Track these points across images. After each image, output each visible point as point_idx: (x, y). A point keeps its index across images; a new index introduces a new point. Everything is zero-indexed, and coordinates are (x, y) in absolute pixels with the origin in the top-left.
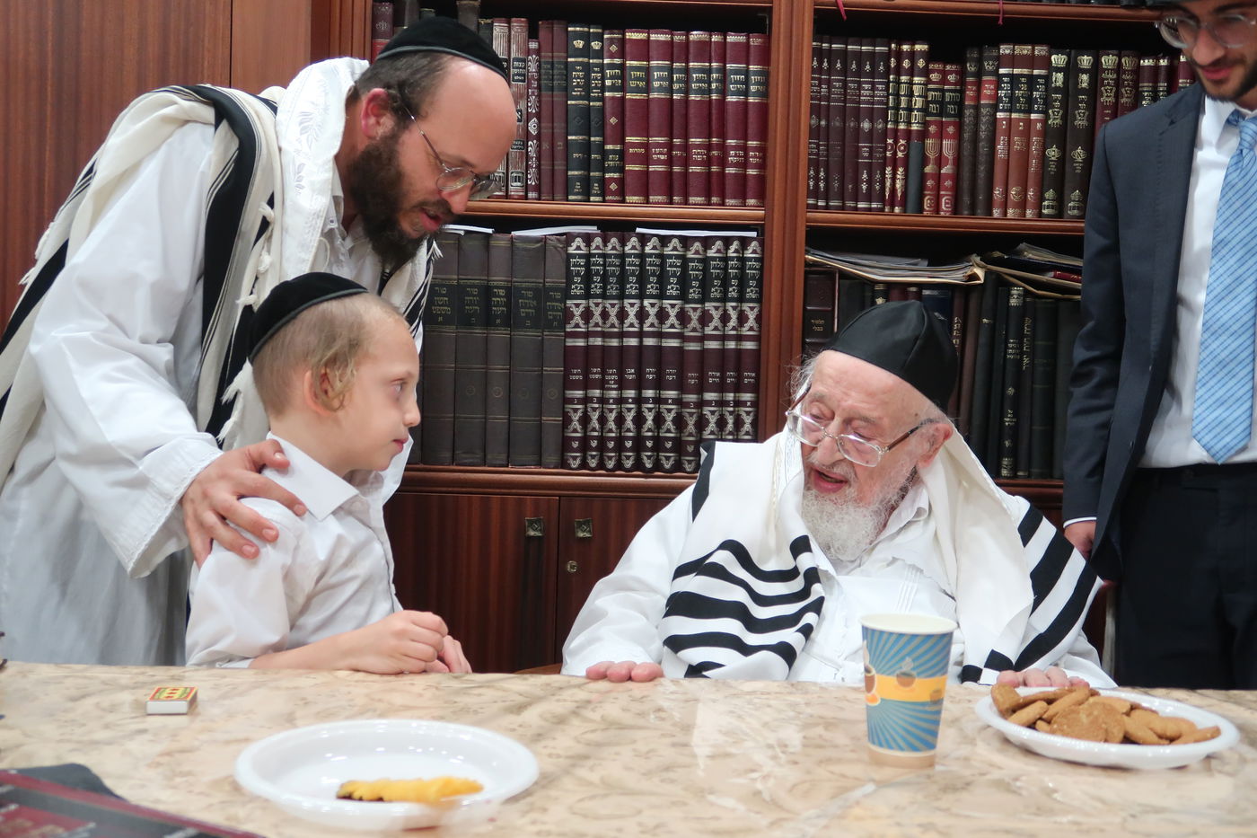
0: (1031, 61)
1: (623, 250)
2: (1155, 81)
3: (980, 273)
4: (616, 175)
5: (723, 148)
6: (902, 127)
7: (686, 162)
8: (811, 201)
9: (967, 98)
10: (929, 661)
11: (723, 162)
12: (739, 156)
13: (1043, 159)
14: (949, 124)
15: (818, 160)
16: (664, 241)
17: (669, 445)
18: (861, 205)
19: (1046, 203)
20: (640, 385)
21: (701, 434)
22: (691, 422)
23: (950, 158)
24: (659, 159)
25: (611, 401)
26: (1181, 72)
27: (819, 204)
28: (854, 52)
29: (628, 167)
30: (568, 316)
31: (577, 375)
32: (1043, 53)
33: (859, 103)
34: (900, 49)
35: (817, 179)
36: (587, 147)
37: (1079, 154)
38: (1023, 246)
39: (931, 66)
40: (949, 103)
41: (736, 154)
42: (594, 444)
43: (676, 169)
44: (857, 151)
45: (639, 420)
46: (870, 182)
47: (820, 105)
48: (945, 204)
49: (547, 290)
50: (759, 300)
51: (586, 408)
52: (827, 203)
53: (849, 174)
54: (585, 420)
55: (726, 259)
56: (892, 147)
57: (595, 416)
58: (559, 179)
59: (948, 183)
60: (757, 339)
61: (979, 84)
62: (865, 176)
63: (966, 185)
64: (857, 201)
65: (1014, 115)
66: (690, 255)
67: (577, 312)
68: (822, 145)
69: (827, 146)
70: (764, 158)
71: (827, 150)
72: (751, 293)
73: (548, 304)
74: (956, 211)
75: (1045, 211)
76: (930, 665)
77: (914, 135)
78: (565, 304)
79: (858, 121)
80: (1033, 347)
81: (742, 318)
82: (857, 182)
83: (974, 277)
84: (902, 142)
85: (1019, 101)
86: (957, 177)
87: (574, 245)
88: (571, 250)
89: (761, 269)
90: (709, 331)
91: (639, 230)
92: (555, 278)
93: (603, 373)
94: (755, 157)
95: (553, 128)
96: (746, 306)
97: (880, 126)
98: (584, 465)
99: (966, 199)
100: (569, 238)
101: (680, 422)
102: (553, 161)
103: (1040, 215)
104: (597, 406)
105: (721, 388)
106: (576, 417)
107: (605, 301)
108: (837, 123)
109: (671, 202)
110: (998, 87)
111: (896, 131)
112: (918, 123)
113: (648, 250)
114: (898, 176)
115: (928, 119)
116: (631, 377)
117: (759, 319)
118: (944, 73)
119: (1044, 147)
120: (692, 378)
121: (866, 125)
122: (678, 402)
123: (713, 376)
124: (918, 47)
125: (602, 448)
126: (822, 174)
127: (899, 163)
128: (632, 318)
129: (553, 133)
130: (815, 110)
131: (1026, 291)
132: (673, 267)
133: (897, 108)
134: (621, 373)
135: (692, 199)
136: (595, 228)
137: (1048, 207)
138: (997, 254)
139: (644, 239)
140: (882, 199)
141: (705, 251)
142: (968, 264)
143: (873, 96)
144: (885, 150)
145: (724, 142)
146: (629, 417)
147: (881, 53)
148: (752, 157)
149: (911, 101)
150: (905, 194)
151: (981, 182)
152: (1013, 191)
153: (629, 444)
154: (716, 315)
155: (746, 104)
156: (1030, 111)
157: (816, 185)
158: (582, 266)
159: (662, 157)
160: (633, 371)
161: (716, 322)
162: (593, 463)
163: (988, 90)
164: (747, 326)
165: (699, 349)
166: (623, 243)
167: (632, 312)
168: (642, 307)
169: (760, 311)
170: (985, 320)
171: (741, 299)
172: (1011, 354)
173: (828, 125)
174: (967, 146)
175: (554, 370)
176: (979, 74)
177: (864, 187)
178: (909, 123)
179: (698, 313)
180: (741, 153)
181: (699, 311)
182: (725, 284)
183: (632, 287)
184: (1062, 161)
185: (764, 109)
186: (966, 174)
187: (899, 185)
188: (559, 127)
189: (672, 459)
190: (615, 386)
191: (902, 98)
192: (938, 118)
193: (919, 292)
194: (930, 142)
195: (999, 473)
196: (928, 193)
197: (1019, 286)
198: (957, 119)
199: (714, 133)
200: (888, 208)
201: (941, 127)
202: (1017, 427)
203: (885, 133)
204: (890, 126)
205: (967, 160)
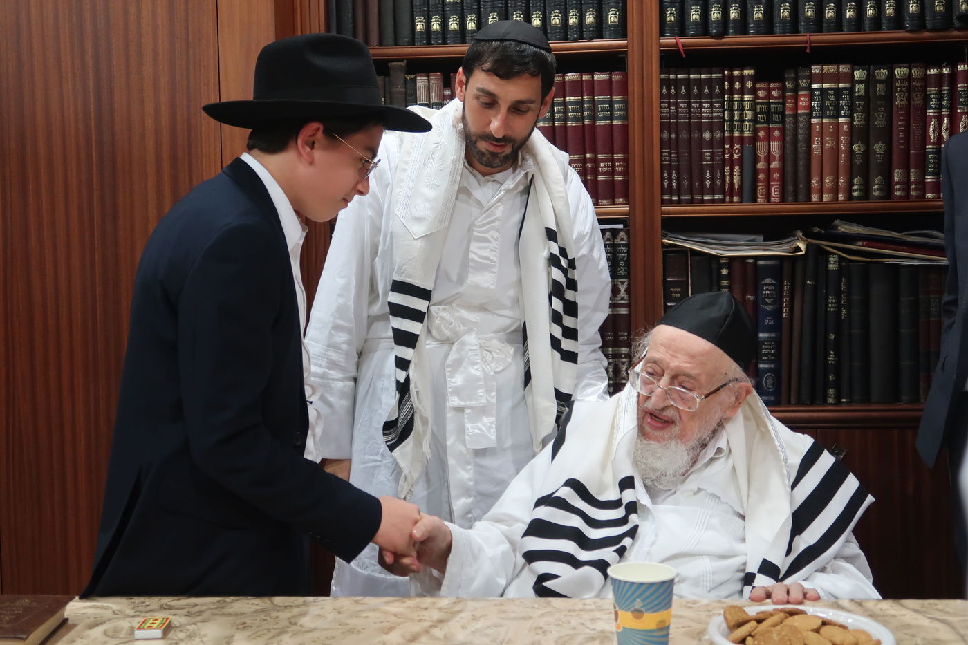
0: (837, 77)
2: (940, 86)
3: (802, 246)
5: (595, 161)
6: (736, 134)
8: (666, 197)
9: (787, 110)
10: (653, 601)
11: (596, 172)
12: (608, 167)
13: (851, 152)
15: (670, 165)
18: (707, 197)
19: (855, 187)
23: (777, 156)
26: (960, 78)
27: (673, 198)
28: (695, 80)
32: (846, 70)
33: (701, 118)
34: (732, 74)
35: (670, 180)
37: (879, 148)
38: (837, 222)
39: (758, 85)
40: (774, 113)
41: (605, 165)
44: (701, 156)
46: (713, 179)
47: (669, 122)
48: (775, 195)
50: (628, 276)
52: (679, 197)
53: (696, 173)
56: (729, 151)
59: (776, 175)
60: (628, 306)
61: (796, 98)
62: (708, 175)
63: (789, 176)
64: (703, 194)
65: (825, 121)
68: (673, 153)
69: (677, 153)
70: (627, 167)
71: (677, 157)
72: (621, 271)
74: (783, 199)
75: (855, 194)
76: (656, 603)
77: (746, 141)
79: (701, 132)
80: (849, 301)
82: (702, 179)
83: (798, 249)
84: (737, 146)
85: (828, 109)
86: (782, 171)
89: (628, 252)
94: (620, 166)
96: (618, 281)
97: (719, 135)
99: (790, 188)
103: (850, 198)
108: (684, 135)
110: (811, 99)
111: (732, 138)
112: (749, 131)
114: (735, 173)
115: (758, 126)
117: (628, 291)
118: (769, 90)
119: (851, 144)
121: (707, 135)
124: (746, 72)
126: (674, 175)
127: (735, 163)
130: (663, 127)
131: (840, 257)
133: (731, 120)
137: (857, 190)
138: (816, 230)
140: (723, 192)
142: (793, 238)
143: (712, 113)
144: (724, 153)
145: (596, 156)
147: (717, 79)
148: (617, 167)
149: (743, 114)
150: (741, 186)
151: (801, 174)
152: (827, 180)
155: (611, 126)
156: (838, 116)
157: (670, 185)
163: (803, 102)
164: (619, 296)
169: (629, 285)
170: (808, 282)
172: (832, 307)
173: (677, 138)
174: (789, 147)
176: (796, 90)
177: (708, 183)
178: (742, 131)
180: (610, 164)
184: (867, 153)
185: (625, 129)
186: (789, 168)
187: (736, 180)
191: (736, 112)
192: (765, 125)
193: (755, 263)
194: (760, 144)
195: (825, 402)
196: (760, 184)
197: (835, 254)
198: (781, 125)
199: (588, 150)
200: (728, 199)
201: (769, 132)
202: (838, 365)
203: (723, 140)
204: (727, 134)
205: (790, 158)
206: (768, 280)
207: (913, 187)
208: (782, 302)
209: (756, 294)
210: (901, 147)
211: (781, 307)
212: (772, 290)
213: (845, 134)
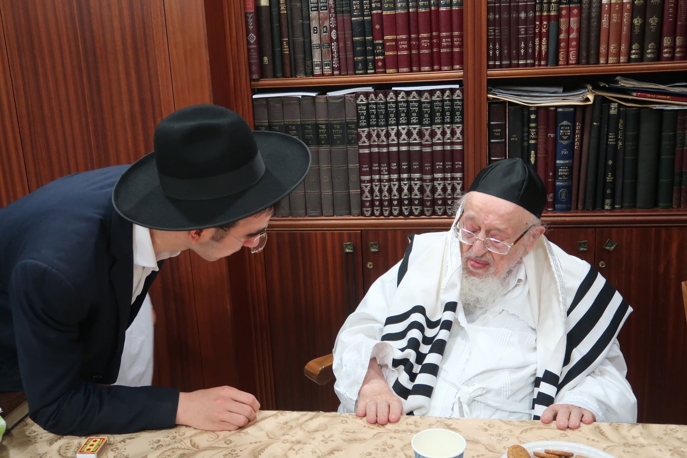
1: (386, 100)
3: (591, 97)
4: (381, 57)
5: (439, 38)
6: (545, 14)
7: (419, 47)
8: (491, 63)
11: (439, 46)
12: (448, 42)
13: (632, 25)
14: (574, 8)
15: (495, 39)
16: (408, 93)
17: (416, 202)
18: (521, 62)
19: (633, 51)
20: (399, 171)
21: (434, 196)
22: (428, 190)
23: (575, 28)
24: (403, 47)
25: (385, 181)
27: (496, 63)
29: (387, 53)
30: (359, 137)
31: (365, 169)
33: (518, 2)
35: (494, 49)
36: (364, 43)
37: (653, 21)
38: (618, 78)
41: (446, 41)
42: (377, 203)
43: (414, 52)
44: (518, 30)
45: (400, 190)
46: (526, 48)
47: (495, 6)
48: (572, 58)
49: (348, 123)
50: (462, 122)
51: (372, 185)
52: (501, 63)
53: (514, 44)
54: (372, 191)
55: (443, 101)
56: (539, 26)
57: (376, 189)
58: (350, 62)
59: (574, 43)
60: (462, 143)
62: (523, 45)
63: (584, 45)
64: (518, 60)
65: (613, 1)
66: (423, 100)
67: (364, 135)
68: (497, 29)
69: (500, 29)
70: (462, 41)
71: (500, 32)
72: (458, 119)
73: (348, 131)
74: (578, 62)
75: (633, 57)
77: (552, 18)
78: (357, 130)
79: (518, 13)
80: (625, 136)
81: (453, 133)
82: (518, 49)
83: (587, 100)
84: (545, 23)
86: (579, 40)
87: (359, 99)
88: (358, 102)
89: (463, 105)
90: (435, 140)
91: (393, 89)
92: (351, 117)
93: (380, 166)
94: (457, 41)
95: (345, 34)
96: (455, 126)
97: (531, 15)
98: (373, 214)
99: (584, 54)
100: (357, 95)
101: (422, 190)
102: (346, 52)
103: (629, 60)
104: (377, 183)
105: (444, 171)
106: (367, 190)
107: (378, 128)
108: (505, 16)
109: (411, 71)
111: (541, 16)
112: (554, 10)
113: (399, 99)
114: (543, 43)
115: (561, 6)
116: (394, 168)
117: (462, 133)
119: (632, 18)
120: (427, 166)
121: (523, 15)
122: (420, 179)
123: (439, 165)
125: (381, 205)
126: (497, 46)
127: (543, 35)
128: (393, 136)
129: (345, 37)
130: (489, 10)
131: (620, 105)
132: (415, 107)
133: (541, 3)
134: (389, 166)
135: (423, 69)
136: (371, 88)
137: (634, 54)
138: (602, 85)
139: (397, 93)
140: (534, 58)
141: (431, 97)
142: (585, 90)
144: (535, 28)
145: (439, 34)
146: (395, 189)
148: (455, 41)
150: (547, 53)
151: (593, 43)
152: (612, 47)
153: (395, 203)
154: (439, 132)
155: (451, 11)
157: (494, 53)
158: (365, 110)
159: (404, 46)
160: (395, 164)
161: (439, 136)
162: (377, 213)
164: (456, 137)
165: (430, 150)
166: (386, 96)
167: (393, 133)
168: (398, 130)
169: (463, 129)
170: (595, 123)
171: (452, 122)
172: (611, 141)
173: (500, 17)
174: (585, 22)
175: (353, 166)
177: (522, 51)
178: (549, 11)
179: (429, 132)
180: (449, 40)
181: (429, 130)
182: (443, 115)
183: (392, 120)
184: (644, 25)
185: (461, 12)
186: (584, 39)
187: (544, 48)
188: (348, 33)
189: (419, 209)
190: (386, 173)
192: (567, 6)
193: (556, 110)
194: (562, 20)
195: (603, 208)
196: (562, 50)
197: (616, 102)
198: (579, 5)
199: (434, 30)
200: (537, 63)
201: (569, 10)
202: (614, 182)
203: (535, 18)
204: (538, 14)
205: (584, 30)
206: (565, 123)
207: (678, 50)
208: (574, 138)
209: (555, 132)
210: (670, 20)
211: (574, 142)
212: (568, 130)
213: (628, 11)
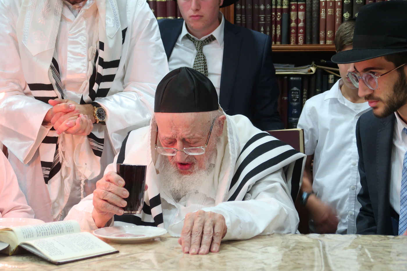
3: (313, 69)
6: (279, 7)
13: (342, 18)
14: (301, 5)
15: (242, 23)
23: (302, 20)
44: (259, 18)
46: (265, 31)
48: (301, 41)
53: (256, 29)
56: (274, 16)
59: (301, 31)
62: (262, 29)
63: (308, 30)
68: (243, 17)
69: (245, 17)
71: (246, 19)
74: (305, 42)
77: (284, 10)
79: (259, 5)
83: (311, 71)
84: (279, 14)
86: (304, 28)
97: (268, 7)
99: (308, 37)
108: (249, 7)
111: (276, 9)
112: (286, 5)
114: (278, 29)
115: (291, 3)
119: (342, 13)
121: (262, 7)
127: (278, 22)
131: (335, 76)
138: (322, 61)
142: (309, 65)
144: (271, 17)
150: (281, 36)
151: (315, 30)
152: (329, 33)
170: (317, 90)
173: (245, 8)
174: (308, 14)
178: (282, 5)
184: (351, 17)
186: (308, 27)
187: (278, 32)
192: (296, 3)
193: (288, 78)
194: (292, 13)
196: (293, 35)
197: (332, 74)
198: (304, 3)
201: (297, 6)
203: (271, 10)
204: (274, 7)
205: (308, 20)
206: (295, 89)
208: (302, 101)
209: (288, 96)
211: (302, 104)
212: (296, 94)
213: (339, 7)
